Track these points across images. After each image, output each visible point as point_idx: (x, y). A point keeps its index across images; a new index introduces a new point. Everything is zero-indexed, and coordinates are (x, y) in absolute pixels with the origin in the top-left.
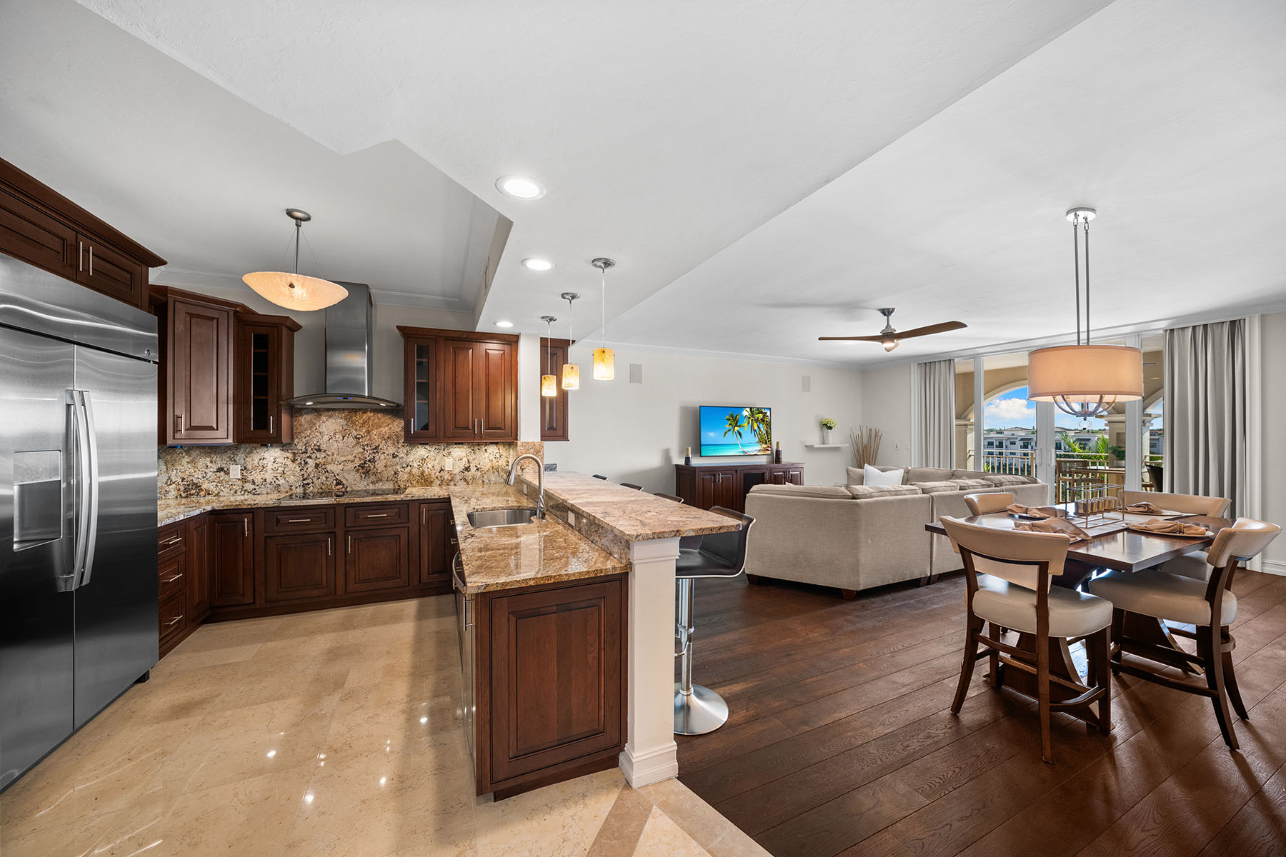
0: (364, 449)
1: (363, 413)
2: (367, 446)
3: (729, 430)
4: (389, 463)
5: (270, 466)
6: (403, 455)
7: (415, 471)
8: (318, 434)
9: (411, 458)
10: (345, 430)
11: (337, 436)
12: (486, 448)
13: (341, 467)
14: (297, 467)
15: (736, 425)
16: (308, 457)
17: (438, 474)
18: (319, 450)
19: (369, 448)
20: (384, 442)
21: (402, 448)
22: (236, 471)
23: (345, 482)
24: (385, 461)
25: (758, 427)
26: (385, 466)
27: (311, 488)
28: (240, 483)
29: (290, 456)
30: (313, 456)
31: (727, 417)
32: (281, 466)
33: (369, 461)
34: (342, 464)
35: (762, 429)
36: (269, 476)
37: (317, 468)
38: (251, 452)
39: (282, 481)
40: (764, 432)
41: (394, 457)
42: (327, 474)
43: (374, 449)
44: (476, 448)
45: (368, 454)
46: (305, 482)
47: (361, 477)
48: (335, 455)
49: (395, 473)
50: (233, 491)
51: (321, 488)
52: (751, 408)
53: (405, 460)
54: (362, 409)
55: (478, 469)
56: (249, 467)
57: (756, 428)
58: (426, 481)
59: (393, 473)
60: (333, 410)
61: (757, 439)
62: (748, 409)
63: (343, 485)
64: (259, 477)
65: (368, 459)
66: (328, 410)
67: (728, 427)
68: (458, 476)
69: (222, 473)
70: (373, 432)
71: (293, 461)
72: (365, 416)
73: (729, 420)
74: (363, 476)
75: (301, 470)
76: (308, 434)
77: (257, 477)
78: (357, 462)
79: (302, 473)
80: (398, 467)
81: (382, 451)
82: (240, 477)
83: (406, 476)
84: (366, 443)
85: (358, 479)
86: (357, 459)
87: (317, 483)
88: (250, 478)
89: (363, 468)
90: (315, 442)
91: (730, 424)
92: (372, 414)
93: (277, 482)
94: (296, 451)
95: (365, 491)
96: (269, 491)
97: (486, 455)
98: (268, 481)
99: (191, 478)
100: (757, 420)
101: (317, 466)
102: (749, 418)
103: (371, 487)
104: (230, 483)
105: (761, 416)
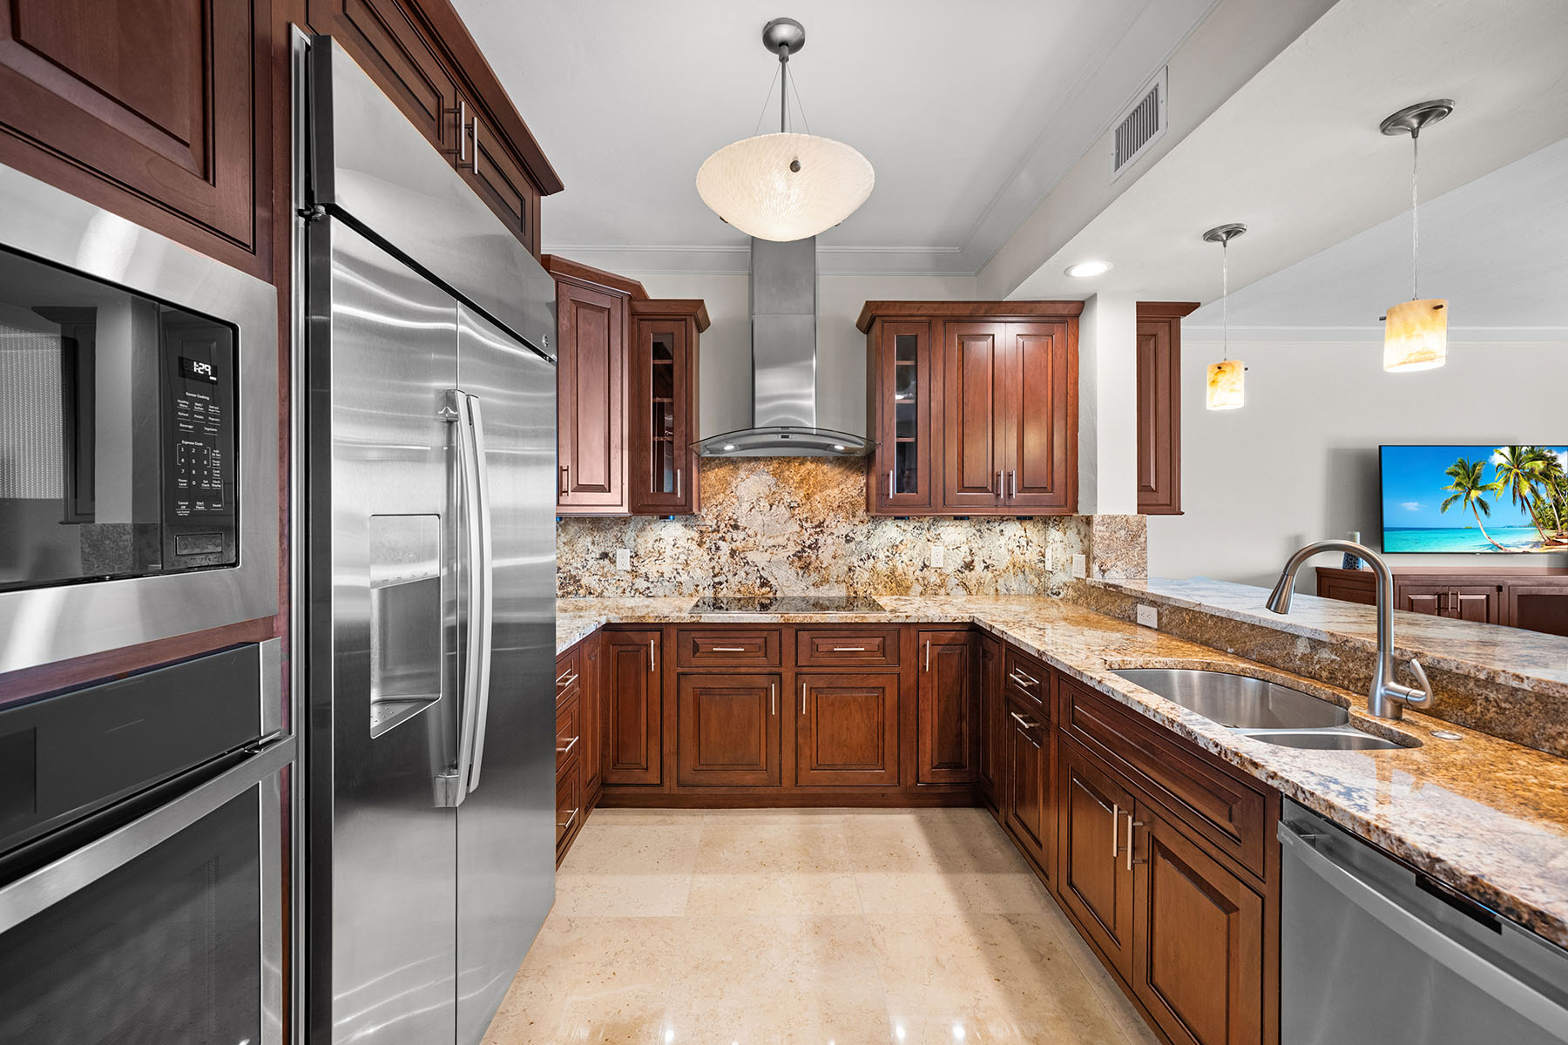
0: (802, 527)
1: (800, 464)
2: (807, 522)
3: (1456, 498)
4: (839, 552)
5: (669, 552)
6: (861, 538)
7: (882, 567)
8: (734, 500)
9: (875, 543)
10: (774, 493)
11: (762, 504)
12: (1002, 527)
13: (767, 556)
14: (705, 554)
15: (1474, 486)
16: (720, 538)
17: (918, 572)
18: (736, 527)
19: (808, 525)
20: (832, 514)
21: (861, 526)
22: (623, 558)
23: (773, 582)
24: (833, 548)
25: (1533, 490)
26: (834, 557)
27: (725, 589)
28: (629, 577)
29: (696, 535)
30: (728, 537)
31: (1452, 468)
32: (683, 553)
33: (810, 547)
34: (769, 551)
35: (1544, 496)
36: (667, 569)
37: (732, 557)
38: (643, 529)
39: (684, 578)
40: (1550, 501)
41: (848, 541)
42: (747, 567)
43: (816, 527)
44: (984, 527)
45: (807, 535)
46: (717, 580)
47: (798, 574)
48: (759, 536)
49: (850, 569)
50: (620, 590)
51: (739, 591)
52: (1513, 449)
53: (864, 547)
54: (798, 458)
55: (987, 567)
56: (642, 553)
57: (1526, 491)
58: (899, 585)
59: (846, 569)
60: (757, 459)
61: (1529, 518)
62: (1506, 451)
63: (771, 587)
64: (654, 570)
65: (808, 543)
66: (749, 459)
67: (1452, 490)
68: (953, 578)
69: (607, 561)
70: (816, 496)
71: (700, 545)
72: (803, 470)
73: (1456, 474)
74: (801, 573)
75: (710, 560)
76: (721, 501)
77: (650, 568)
78: (793, 549)
79: (712, 564)
80: (855, 560)
81: (830, 530)
82: (629, 569)
83: (866, 575)
84: (805, 516)
85: (793, 577)
86: (791, 543)
87: (734, 581)
88: (642, 571)
89: (800, 558)
90: (730, 514)
91: (1459, 484)
92: (813, 466)
93: (679, 579)
94: (704, 529)
95: (803, 599)
96: (667, 592)
97: (1003, 540)
98: (666, 576)
99: (568, 568)
100: (1530, 475)
101: (733, 553)
102: (1509, 470)
103: (813, 593)
104: (617, 577)
105: (1540, 465)
